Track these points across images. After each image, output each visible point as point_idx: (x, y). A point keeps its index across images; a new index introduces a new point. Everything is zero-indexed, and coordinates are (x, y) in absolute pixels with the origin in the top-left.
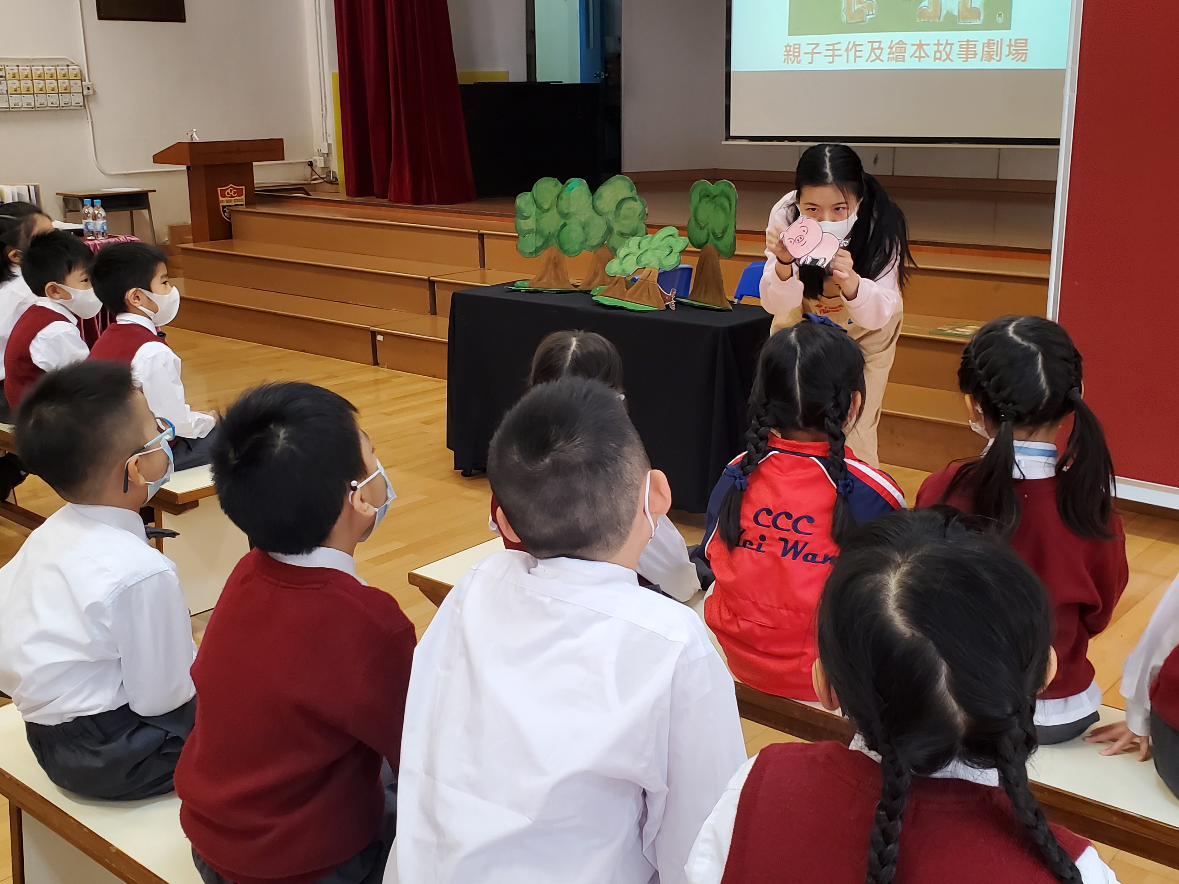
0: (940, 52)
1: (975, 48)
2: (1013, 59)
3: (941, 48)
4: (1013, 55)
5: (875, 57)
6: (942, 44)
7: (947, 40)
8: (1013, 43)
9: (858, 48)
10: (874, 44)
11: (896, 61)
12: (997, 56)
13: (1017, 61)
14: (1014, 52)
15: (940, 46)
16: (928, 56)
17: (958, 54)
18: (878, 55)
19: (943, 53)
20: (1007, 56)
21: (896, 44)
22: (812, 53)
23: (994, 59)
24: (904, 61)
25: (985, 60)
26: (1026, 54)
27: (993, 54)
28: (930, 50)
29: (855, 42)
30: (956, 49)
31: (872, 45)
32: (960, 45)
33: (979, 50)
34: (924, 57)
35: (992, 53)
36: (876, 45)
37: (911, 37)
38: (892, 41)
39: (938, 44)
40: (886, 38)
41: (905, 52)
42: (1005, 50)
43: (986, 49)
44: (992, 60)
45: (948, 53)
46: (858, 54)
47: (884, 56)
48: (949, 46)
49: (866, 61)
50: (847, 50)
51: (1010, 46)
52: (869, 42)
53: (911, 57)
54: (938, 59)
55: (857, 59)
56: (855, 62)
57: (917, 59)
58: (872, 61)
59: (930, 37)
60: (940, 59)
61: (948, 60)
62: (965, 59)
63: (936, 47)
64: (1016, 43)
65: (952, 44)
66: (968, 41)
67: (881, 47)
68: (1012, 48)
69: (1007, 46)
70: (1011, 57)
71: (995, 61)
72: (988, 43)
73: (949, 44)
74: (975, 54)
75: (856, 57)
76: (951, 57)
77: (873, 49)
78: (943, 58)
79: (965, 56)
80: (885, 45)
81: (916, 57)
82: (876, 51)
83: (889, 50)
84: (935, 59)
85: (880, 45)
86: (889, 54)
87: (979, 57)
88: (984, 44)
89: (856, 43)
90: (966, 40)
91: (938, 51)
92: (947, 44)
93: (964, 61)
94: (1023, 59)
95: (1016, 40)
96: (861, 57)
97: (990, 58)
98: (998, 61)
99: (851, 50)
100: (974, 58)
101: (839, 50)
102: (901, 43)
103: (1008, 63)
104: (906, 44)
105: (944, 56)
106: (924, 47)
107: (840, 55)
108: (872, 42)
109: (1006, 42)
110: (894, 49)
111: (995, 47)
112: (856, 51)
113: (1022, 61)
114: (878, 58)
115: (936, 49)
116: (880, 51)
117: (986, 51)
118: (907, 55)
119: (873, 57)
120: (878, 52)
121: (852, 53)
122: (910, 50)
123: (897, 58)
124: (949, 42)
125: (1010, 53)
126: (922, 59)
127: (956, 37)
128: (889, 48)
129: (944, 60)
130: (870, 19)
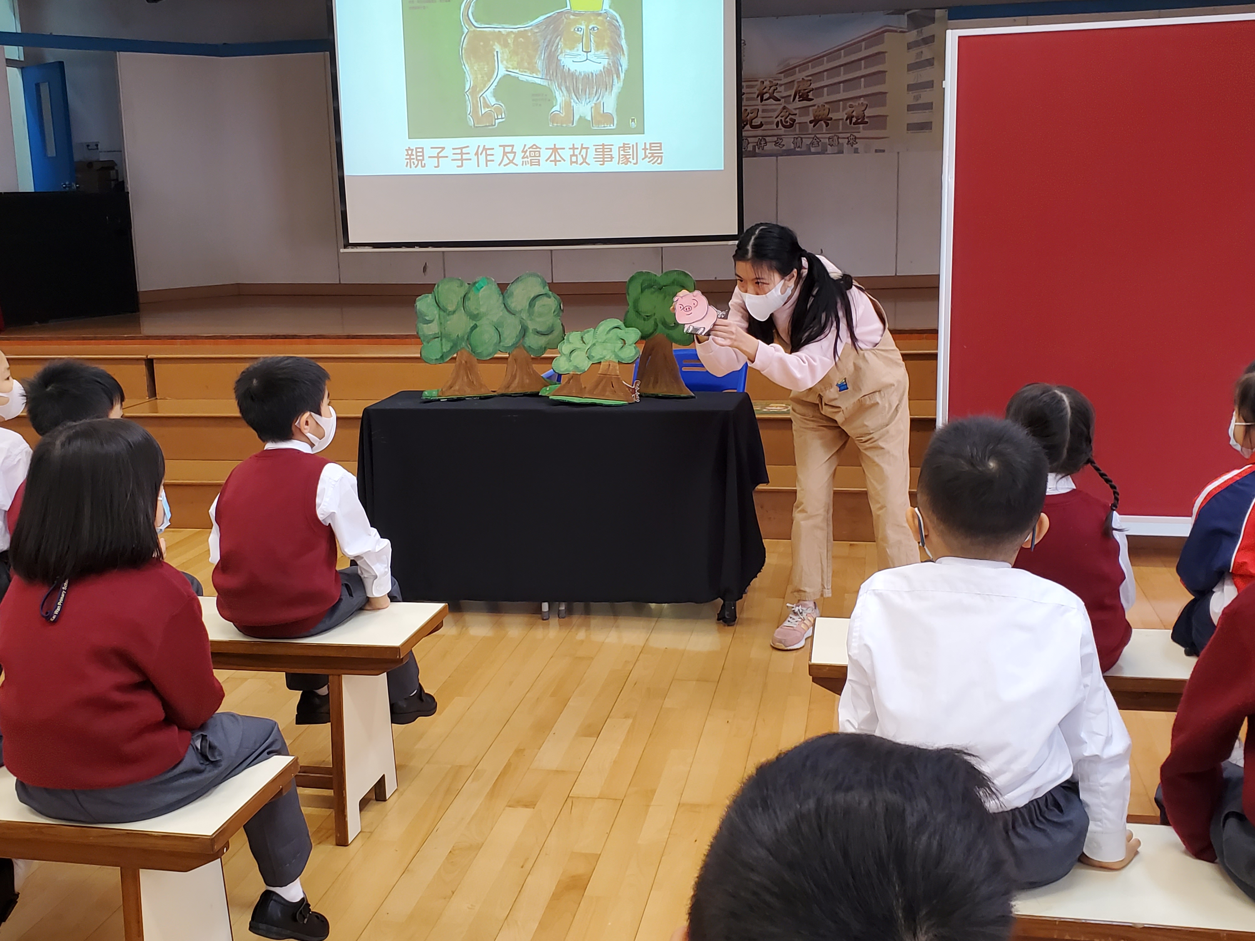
0: (577, 156)
1: (611, 151)
2: (649, 162)
3: (577, 152)
4: (649, 158)
5: (508, 161)
6: (577, 148)
7: (582, 145)
8: (648, 147)
9: (489, 152)
10: (506, 148)
11: (531, 165)
12: (633, 159)
13: (653, 163)
14: (650, 155)
15: (576, 150)
16: (564, 161)
17: (594, 158)
18: (511, 159)
19: (579, 157)
20: (643, 159)
21: (529, 148)
22: (438, 157)
23: (631, 162)
24: (539, 165)
25: (622, 164)
26: (662, 156)
27: (630, 158)
28: (566, 154)
29: (484, 146)
30: (592, 153)
31: (504, 149)
32: (596, 149)
33: (615, 153)
34: (560, 161)
35: (628, 157)
36: (508, 149)
37: (545, 142)
38: (525, 145)
39: (574, 148)
40: (519, 142)
41: (539, 156)
42: (641, 154)
43: (622, 153)
44: (629, 163)
45: (584, 156)
46: (489, 158)
47: (518, 160)
48: (584, 151)
49: (500, 165)
50: (477, 154)
51: (645, 149)
52: (500, 146)
53: (546, 160)
54: (574, 162)
55: (489, 163)
56: (487, 166)
57: (553, 163)
58: (505, 165)
59: (564, 141)
60: (576, 162)
61: (584, 164)
62: (602, 163)
63: (572, 150)
64: (651, 147)
65: (587, 148)
66: (603, 145)
67: (514, 151)
68: (648, 151)
69: (643, 149)
70: (647, 160)
71: (632, 164)
72: (624, 147)
73: (585, 148)
74: (612, 158)
75: (487, 161)
76: (587, 161)
77: (505, 153)
78: (579, 162)
79: (602, 160)
80: (518, 149)
81: (551, 161)
82: (508, 155)
83: (523, 154)
84: (572, 163)
85: (512, 149)
86: (523, 158)
87: (616, 159)
88: (620, 148)
89: (486, 147)
90: (601, 144)
91: (574, 155)
92: (582, 148)
93: (601, 165)
94: (659, 161)
95: (651, 144)
96: (493, 161)
97: (627, 162)
98: (634, 164)
99: (481, 154)
100: (611, 161)
101: (468, 153)
102: (534, 147)
103: (644, 166)
104: (540, 148)
105: (580, 160)
106: (559, 151)
107: (470, 159)
108: (504, 146)
109: (641, 146)
110: (528, 153)
111: (631, 151)
112: (487, 155)
113: (658, 164)
114: (511, 162)
115: (572, 153)
116: (513, 155)
117: (622, 155)
118: (542, 159)
119: (506, 161)
120: (511, 156)
121: (482, 158)
122: (545, 154)
123: (531, 162)
124: (584, 146)
125: (646, 156)
126: (558, 163)
127: (591, 141)
128: (523, 151)
129: (581, 164)
130: (499, 123)
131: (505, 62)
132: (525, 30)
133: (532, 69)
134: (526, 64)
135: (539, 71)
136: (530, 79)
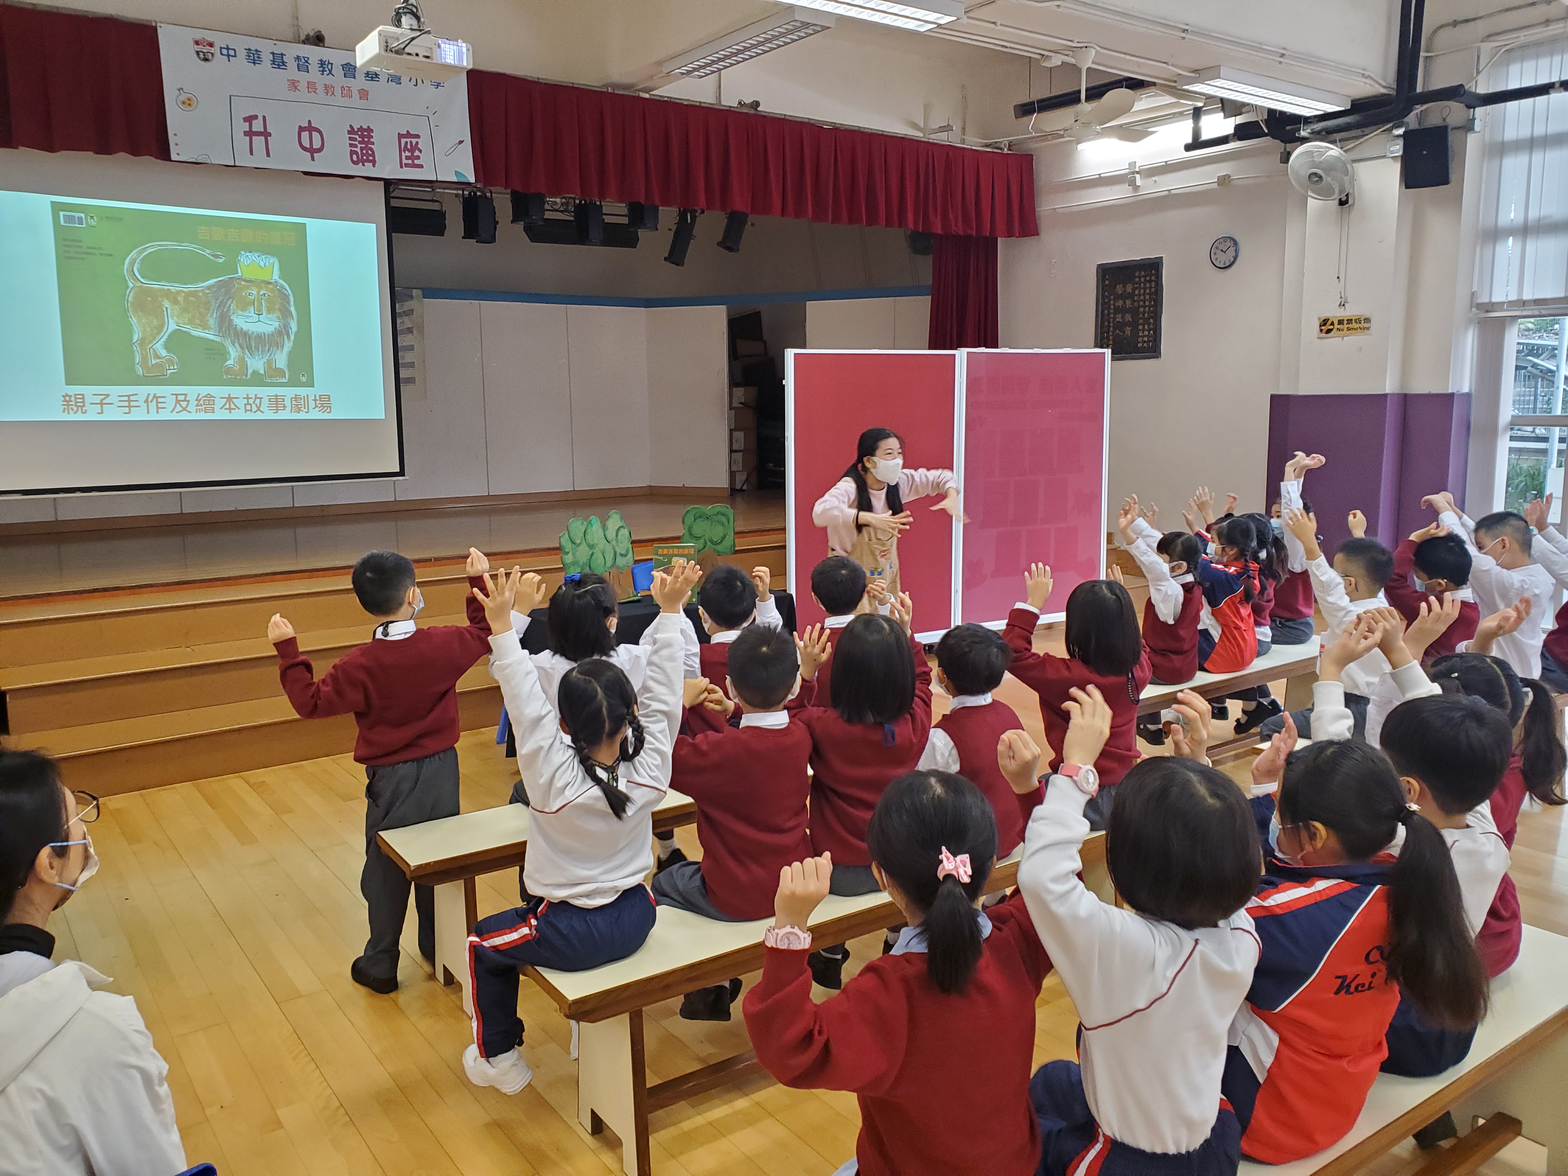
0: (251, 405)
1: (283, 401)
2: (319, 411)
3: (251, 401)
6: (252, 398)
8: (318, 398)
9: (160, 400)
10: (179, 396)
11: (206, 412)
12: (305, 408)
13: (323, 412)
14: (320, 406)
16: (239, 409)
17: (268, 406)
18: (184, 406)
19: (254, 406)
20: (314, 408)
21: (203, 397)
22: (102, 404)
24: (213, 412)
25: (294, 412)
26: (331, 406)
27: (301, 407)
28: (241, 403)
29: (155, 394)
30: (265, 402)
31: (177, 398)
32: (270, 399)
33: (288, 403)
36: (182, 398)
37: (219, 392)
38: (199, 395)
39: (248, 398)
40: (193, 391)
41: (214, 405)
42: (312, 404)
44: (301, 412)
45: (258, 405)
46: (160, 405)
47: (192, 407)
49: (171, 412)
50: (147, 401)
52: (173, 394)
53: (221, 408)
54: (248, 411)
55: (160, 410)
56: (158, 413)
57: (227, 411)
58: (177, 412)
59: (239, 392)
60: (251, 410)
61: (259, 412)
62: (275, 411)
67: (187, 399)
68: (318, 402)
69: (313, 400)
70: (318, 408)
72: (295, 399)
73: (259, 397)
74: (285, 407)
75: (158, 408)
76: (261, 409)
77: (178, 402)
78: (254, 410)
79: (275, 408)
80: (192, 398)
82: (181, 403)
86: (197, 405)
87: (289, 408)
88: (292, 398)
90: (274, 395)
91: (248, 404)
92: (256, 398)
94: (328, 410)
95: (321, 396)
96: (164, 408)
97: (299, 410)
98: (306, 412)
99: (151, 401)
100: (284, 409)
101: (138, 400)
102: (208, 396)
103: (315, 415)
104: (214, 397)
106: (234, 400)
107: (140, 407)
109: (311, 398)
110: (202, 402)
111: (302, 401)
112: (157, 403)
113: (328, 413)
114: (184, 409)
115: (246, 402)
116: (186, 403)
117: (295, 405)
118: (217, 407)
119: (179, 408)
121: (153, 406)
122: (219, 403)
123: (205, 410)
125: (316, 405)
126: (232, 411)
127: (265, 392)
128: (196, 400)
129: (255, 412)
130: (171, 373)
131: (175, 318)
132: (197, 291)
133: (205, 326)
134: (198, 321)
135: (212, 329)
136: (202, 335)
